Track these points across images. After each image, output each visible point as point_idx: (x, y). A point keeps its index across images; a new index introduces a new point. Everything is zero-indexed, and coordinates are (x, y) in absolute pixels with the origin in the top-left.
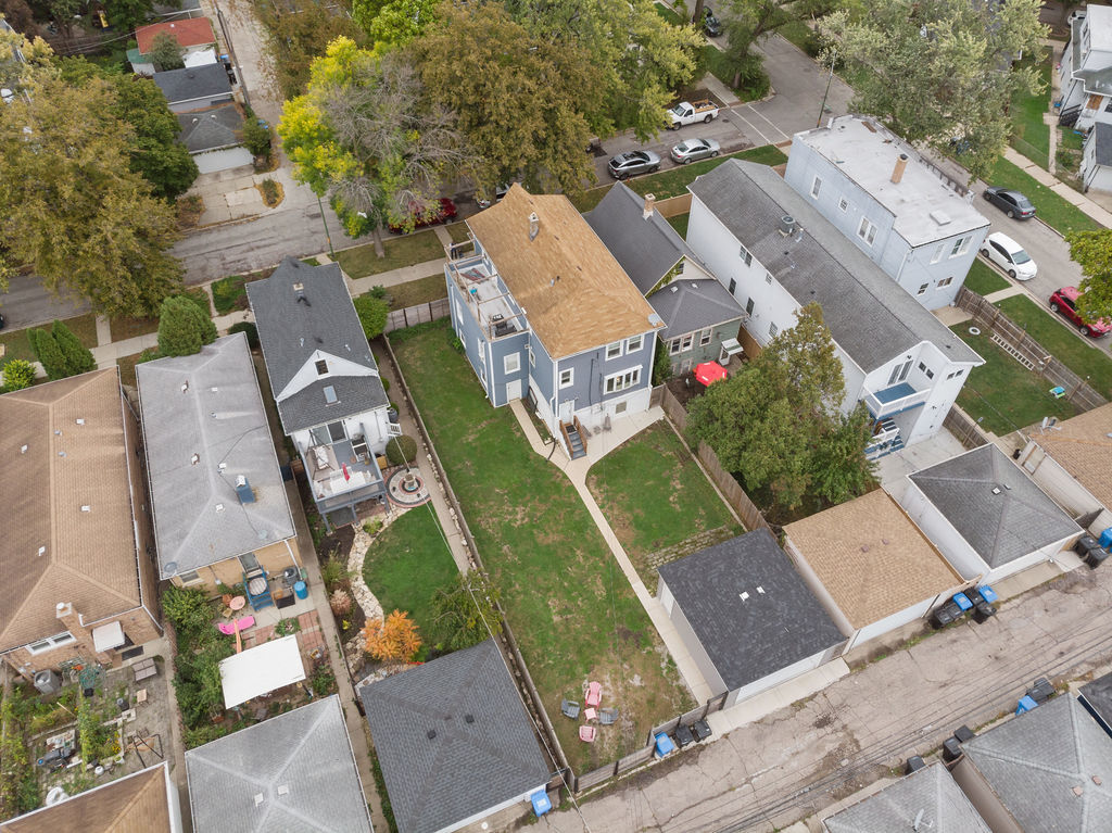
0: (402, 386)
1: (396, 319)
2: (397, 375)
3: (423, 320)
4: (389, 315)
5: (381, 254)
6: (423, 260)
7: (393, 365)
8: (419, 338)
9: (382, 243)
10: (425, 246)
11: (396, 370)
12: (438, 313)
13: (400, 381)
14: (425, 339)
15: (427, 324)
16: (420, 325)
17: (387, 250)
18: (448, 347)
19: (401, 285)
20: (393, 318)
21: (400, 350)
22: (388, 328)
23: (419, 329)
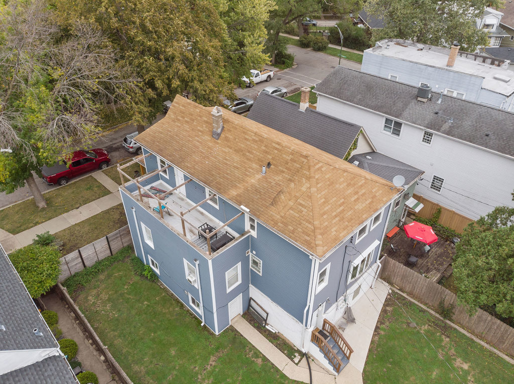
0: (95, 342)
1: (70, 263)
2: (85, 330)
3: (102, 256)
4: (62, 260)
5: (42, 204)
6: (86, 201)
7: (77, 317)
8: (102, 277)
9: (42, 196)
10: (87, 190)
11: (82, 324)
12: (116, 245)
13: (91, 336)
14: (109, 276)
15: (107, 259)
16: (99, 263)
17: (48, 201)
18: (137, 278)
19: (69, 228)
20: (67, 263)
21: (82, 297)
22: (63, 276)
23: (100, 266)
